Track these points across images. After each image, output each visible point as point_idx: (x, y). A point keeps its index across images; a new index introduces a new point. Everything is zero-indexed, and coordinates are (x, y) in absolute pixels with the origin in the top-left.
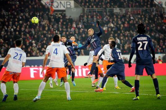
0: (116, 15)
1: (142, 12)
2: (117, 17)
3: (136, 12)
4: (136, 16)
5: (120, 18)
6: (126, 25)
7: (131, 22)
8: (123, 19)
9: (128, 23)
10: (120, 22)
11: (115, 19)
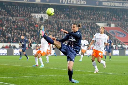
0: (10, 21)
1: (25, 20)
2: (10, 22)
3: (21, 20)
4: (22, 22)
5: (12, 23)
6: (15, 27)
7: (18, 25)
8: (14, 23)
9: (17, 25)
10: (12, 25)
11: (10, 23)
